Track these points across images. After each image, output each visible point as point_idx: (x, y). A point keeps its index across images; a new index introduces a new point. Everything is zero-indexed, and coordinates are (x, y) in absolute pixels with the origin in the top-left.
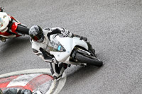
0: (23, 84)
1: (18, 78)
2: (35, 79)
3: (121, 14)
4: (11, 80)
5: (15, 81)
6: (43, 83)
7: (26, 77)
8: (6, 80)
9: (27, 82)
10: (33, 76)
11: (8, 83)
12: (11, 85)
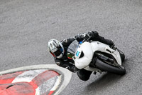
0: (29, 80)
1: (23, 74)
2: (40, 75)
4: (17, 76)
5: (20, 77)
6: (48, 79)
7: (31, 72)
8: (11, 76)
9: (32, 78)
10: (39, 72)
11: (14, 79)
12: (16, 80)
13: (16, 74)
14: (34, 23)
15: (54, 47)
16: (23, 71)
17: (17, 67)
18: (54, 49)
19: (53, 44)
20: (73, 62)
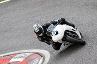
0: (21, 60)
1: (17, 56)
2: (29, 57)
3: (88, 12)
4: (12, 57)
5: (15, 58)
7: (23, 55)
8: (9, 57)
9: (23, 59)
11: (11, 59)
12: (13, 60)
13: (12, 56)
14: (24, 21)
15: (37, 29)
16: (17, 54)
17: (13, 51)
18: (37, 30)
19: (36, 27)
20: (51, 38)
